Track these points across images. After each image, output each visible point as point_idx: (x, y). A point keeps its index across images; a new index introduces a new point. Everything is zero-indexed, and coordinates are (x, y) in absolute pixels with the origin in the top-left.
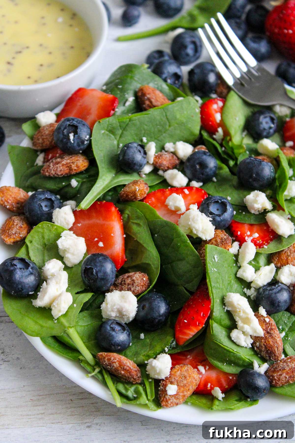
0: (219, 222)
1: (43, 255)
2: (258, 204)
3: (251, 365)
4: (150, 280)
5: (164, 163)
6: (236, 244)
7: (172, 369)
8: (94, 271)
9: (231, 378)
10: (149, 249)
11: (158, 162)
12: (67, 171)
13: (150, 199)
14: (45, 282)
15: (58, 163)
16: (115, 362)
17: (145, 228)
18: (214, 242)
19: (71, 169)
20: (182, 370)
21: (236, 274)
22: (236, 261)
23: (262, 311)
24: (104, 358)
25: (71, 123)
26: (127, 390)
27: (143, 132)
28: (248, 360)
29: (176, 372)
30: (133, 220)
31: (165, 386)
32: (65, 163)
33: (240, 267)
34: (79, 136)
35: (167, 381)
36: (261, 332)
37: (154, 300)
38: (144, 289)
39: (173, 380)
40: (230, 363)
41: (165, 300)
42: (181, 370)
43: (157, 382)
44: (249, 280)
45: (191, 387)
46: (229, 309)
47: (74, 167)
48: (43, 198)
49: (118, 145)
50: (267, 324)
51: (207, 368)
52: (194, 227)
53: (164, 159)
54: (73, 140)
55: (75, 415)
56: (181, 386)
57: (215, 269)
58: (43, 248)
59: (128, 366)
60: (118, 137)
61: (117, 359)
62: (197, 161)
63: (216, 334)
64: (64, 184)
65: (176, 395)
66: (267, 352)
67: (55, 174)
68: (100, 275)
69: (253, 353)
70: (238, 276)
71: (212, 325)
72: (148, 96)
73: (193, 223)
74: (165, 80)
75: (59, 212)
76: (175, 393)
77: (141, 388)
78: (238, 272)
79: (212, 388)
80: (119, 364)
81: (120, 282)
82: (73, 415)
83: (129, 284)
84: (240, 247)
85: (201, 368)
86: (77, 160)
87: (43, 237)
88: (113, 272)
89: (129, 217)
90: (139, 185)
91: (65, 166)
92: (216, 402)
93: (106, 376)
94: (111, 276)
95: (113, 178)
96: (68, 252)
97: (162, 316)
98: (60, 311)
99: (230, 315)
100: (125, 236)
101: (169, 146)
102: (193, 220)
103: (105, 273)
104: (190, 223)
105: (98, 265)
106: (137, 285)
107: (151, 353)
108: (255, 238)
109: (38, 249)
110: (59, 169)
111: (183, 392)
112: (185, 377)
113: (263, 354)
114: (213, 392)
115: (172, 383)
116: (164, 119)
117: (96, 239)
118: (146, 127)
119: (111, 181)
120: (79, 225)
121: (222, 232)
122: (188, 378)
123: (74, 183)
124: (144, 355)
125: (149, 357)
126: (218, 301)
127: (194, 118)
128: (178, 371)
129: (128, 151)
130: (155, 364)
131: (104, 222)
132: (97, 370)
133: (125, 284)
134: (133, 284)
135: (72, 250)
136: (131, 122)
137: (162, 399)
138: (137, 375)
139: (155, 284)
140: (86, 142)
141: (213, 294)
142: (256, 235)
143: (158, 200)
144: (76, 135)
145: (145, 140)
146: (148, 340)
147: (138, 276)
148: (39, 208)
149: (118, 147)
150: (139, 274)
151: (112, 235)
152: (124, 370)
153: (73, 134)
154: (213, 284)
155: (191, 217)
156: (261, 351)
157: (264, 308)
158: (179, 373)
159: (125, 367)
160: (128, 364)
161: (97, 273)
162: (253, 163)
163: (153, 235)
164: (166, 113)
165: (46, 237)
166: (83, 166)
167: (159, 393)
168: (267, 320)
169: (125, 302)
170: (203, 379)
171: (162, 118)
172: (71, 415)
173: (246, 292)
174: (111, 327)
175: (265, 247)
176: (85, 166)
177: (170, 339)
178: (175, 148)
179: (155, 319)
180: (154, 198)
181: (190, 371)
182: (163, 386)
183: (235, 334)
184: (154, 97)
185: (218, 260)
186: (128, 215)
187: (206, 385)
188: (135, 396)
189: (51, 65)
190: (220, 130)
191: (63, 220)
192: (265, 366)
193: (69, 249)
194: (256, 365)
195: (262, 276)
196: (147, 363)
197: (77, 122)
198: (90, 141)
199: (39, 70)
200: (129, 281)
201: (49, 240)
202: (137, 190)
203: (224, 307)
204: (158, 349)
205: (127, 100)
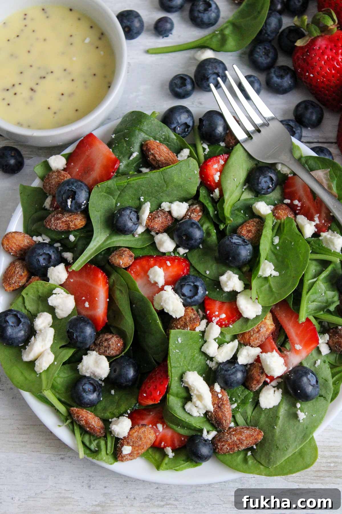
0: (189, 302)
1: (38, 304)
2: (228, 288)
3: (201, 431)
4: (125, 345)
5: (156, 227)
6: (204, 322)
7: (131, 428)
8: (75, 335)
9: (183, 439)
10: (126, 317)
11: (150, 226)
12: (66, 228)
13: (135, 267)
14: (33, 337)
15: (58, 219)
16: (82, 420)
17: (126, 296)
18: (184, 319)
19: (69, 227)
20: (140, 432)
21: (201, 348)
22: (203, 337)
23: (217, 388)
24: (74, 414)
25: (70, 188)
26: (91, 443)
27: (141, 192)
28: (198, 427)
29: (134, 433)
30: (118, 286)
31: (122, 445)
32: (64, 220)
33: (205, 342)
34: (76, 202)
35: (125, 440)
36: (211, 408)
37: (124, 367)
38: (118, 353)
39: (129, 441)
40: (183, 427)
41: (134, 367)
42: (138, 432)
43: (117, 439)
44: (211, 355)
45: (145, 446)
46: (186, 385)
47: (72, 225)
48: (41, 253)
49: (116, 204)
50: (220, 399)
51: (165, 426)
52: (165, 308)
53: (156, 223)
54: (70, 206)
55: (52, 446)
56: (136, 446)
57: (177, 351)
58: (38, 299)
59: (93, 425)
60: (116, 197)
61: (84, 418)
62: (184, 233)
63: (172, 405)
64: (63, 236)
65: (131, 453)
66: (216, 422)
67: (55, 228)
68: (80, 339)
69: (205, 420)
70: (202, 350)
71: (169, 398)
72: (152, 152)
73: (164, 304)
74: (174, 130)
75: (53, 270)
76: (129, 452)
77: (102, 443)
78: (203, 347)
79: (165, 447)
80: (85, 422)
81: (99, 342)
82: (50, 446)
83: (105, 347)
84: (207, 326)
85: (160, 427)
86: (75, 219)
87: (38, 291)
88: (91, 337)
89: (114, 281)
90: (123, 259)
91: (64, 223)
92: (166, 460)
93: (75, 428)
94: (89, 341)
95: (107, 239)
96: (58, 308)
97: (130, 381)
98: (41, 369)
99: (187, 389)
100: (108, 300)
101: (165, 206)
102: (165, 301)
103: (84, 338)
104: (162, 304)
105: (78, 330)
106: (112, 350)
107: (116, 412)
108: (222, 319)
109: (33, 299)
110: (58, 226)
111: (137, 451)
112: (141, 439)
113: (214, 422)
114: (165, 450)
115: (128, 444)
116: (162, 182)
117: (84, 298)
118: (143, 188)
119: (105, 241)
120: (72, 280)
121: (192, 311)
122: (143, 439)
123: (72, 238)
124: (110, 412)
125: (114, 415)
126: (176, 378)
127: (192, 180)
128: (136, 432)
129: (120, 219)
130: (114, 428)
131: (91, 284)
132: (69, 421)
133: (102, 345)
134: (109, 348)
135: (61, 307)
136: (129, 185)
137: (119, 455)
138: (100, 432)
139: (127, 352)
140: (83, 207)
141: (171, 373)
142: (223, 316)
143: (143, 268)
144: (74, 201)
145: (142, 199)
146: (117, 397)
147: (114, 341)
148: (37, 263)
149: (116, 206)
150: (116, 339)
151: (97, 299)
152: (89, 427)
153: (71, 199)
154: (173, 365)
155: (163, 298)
156: (212, 420)
157: (219, 384)
158: (136, 434)
159: (90, 426)
160: (93, 423)
161: (77, 337)
162: (231, 246)
163: (131, 304)
164: (164, 176)
165: (40, 291)
166: (80, 225)
167: (117, 449)
168: (220, 396)
169: (98, 367)
170: (159, 437)
171: (160, 180)
172: (49, 446)
173: (208, 364)
174: (83, 388)
175: (231, 326)
176: (82, 225)
177: (134, 401)
178: (170, 207)
179: (122, 383)
180: (139, 266)
181: (146, 432)
182: (120, 445)
183: (189, 406)
184: (158, 153)
185: (182, 341)
186: (114, 280)
187: (160, 443)
188: (96, 449)
189: (71, 95)
190: (217, 191)
191: (56, 277)
192: (214, 433)
193: (58, 306)
194: (205, 432)
195: (223, 354)
196: (111, 421)
197: (76, 187)
198: (87, 204)
199: (60, 100)
200: (106, 344)
201: (42, 293)
202: (121, 263)
203: (181, 383)
204: (122, 409)
205: (131, 155)
